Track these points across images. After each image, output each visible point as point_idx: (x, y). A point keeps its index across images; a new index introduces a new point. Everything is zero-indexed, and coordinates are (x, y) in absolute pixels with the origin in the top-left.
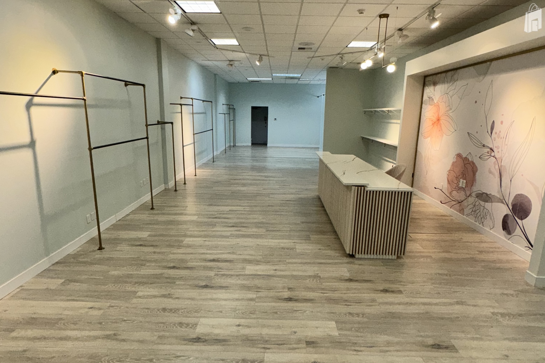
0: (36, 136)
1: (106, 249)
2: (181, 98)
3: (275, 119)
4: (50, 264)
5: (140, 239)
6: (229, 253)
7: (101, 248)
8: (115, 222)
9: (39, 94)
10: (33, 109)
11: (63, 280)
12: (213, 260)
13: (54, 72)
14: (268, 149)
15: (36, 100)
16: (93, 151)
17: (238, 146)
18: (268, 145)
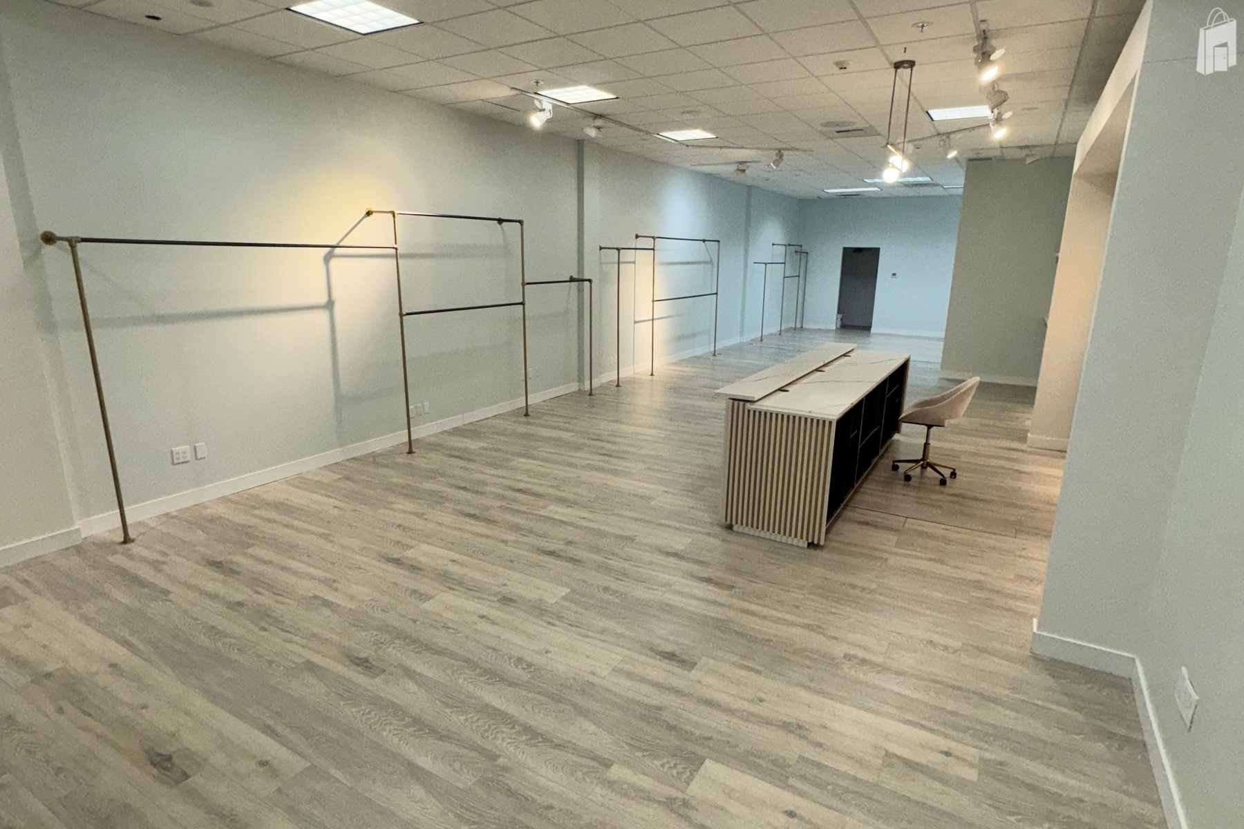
0: (335, 295)
1: (416, 454)
2: (637, 237)
3: (894, 274)
4: (344, 458)
5: (465, 450)
6: (552, 486)
7: (410, 452)
8: (461, 424)
9: (341, 244)
10: (334, 263)
11: (340, 476)
12: (520, 491)
13: (369, 213)
14: (872, 339)
15: (338, 251)
16: (404, 318)
17: (808, 330)
18: (873, 330)
